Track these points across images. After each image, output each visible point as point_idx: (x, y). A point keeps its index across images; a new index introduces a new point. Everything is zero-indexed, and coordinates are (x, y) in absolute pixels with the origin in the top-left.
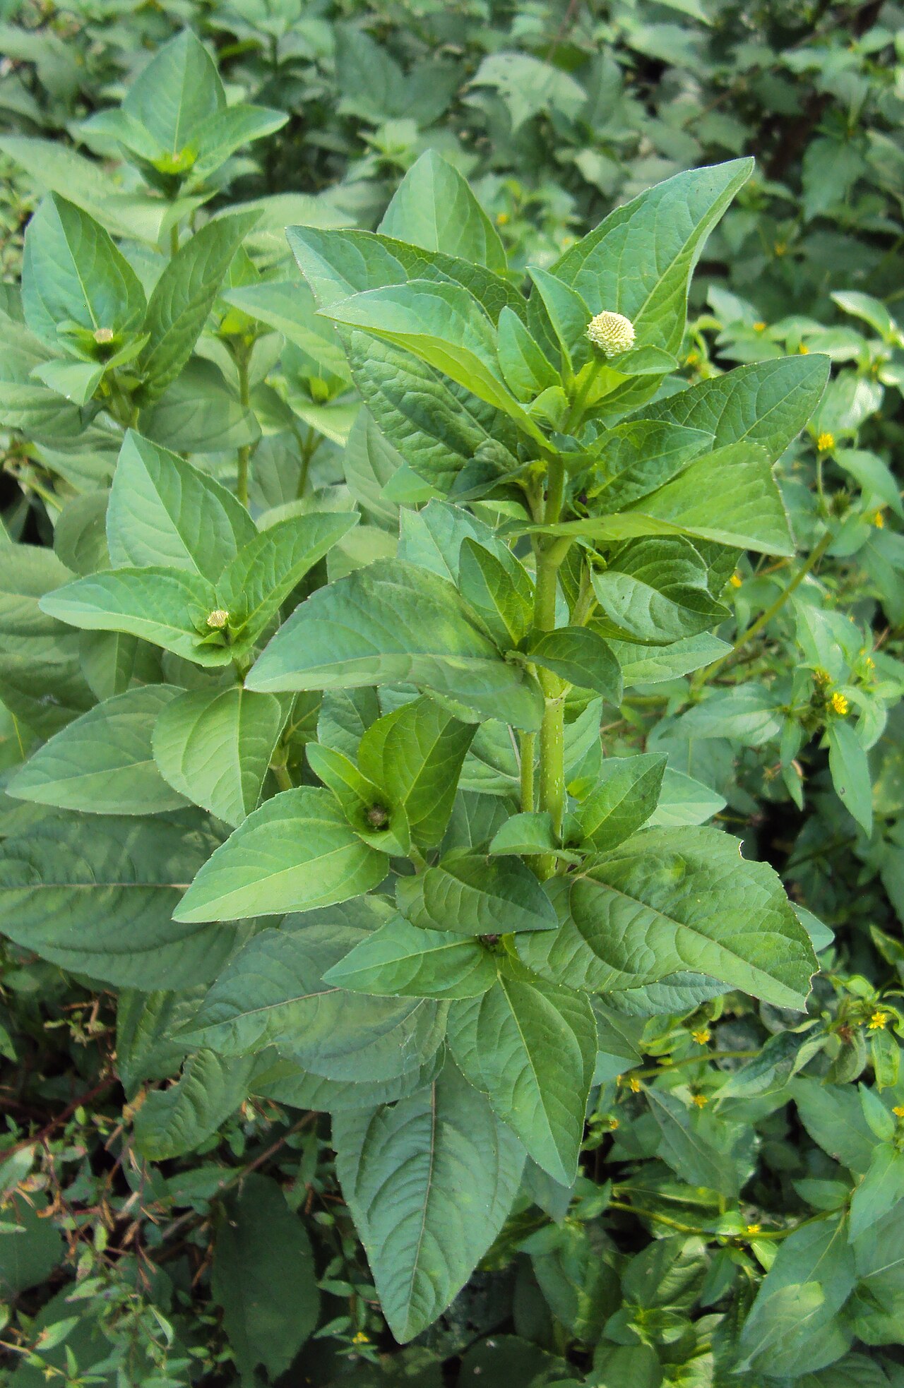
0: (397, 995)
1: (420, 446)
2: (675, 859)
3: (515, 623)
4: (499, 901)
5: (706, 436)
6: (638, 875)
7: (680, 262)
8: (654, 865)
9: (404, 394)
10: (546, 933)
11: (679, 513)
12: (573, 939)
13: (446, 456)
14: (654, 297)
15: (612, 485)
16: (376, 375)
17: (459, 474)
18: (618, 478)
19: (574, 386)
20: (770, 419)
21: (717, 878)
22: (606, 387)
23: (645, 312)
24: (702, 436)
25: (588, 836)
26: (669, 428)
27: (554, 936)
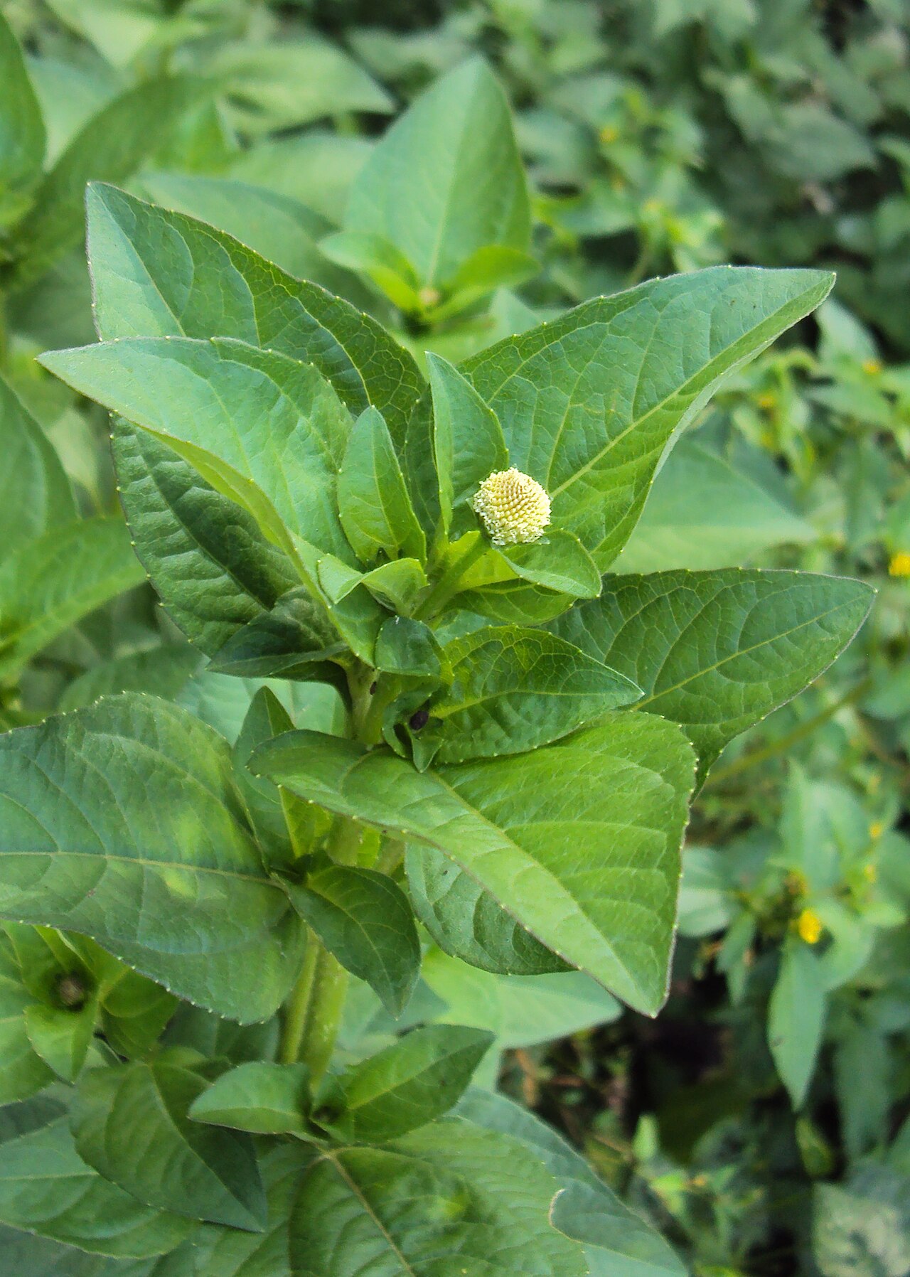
0: (33, 1231)
1: (190, 573)
2: (459, 1188)
3: (301, 829)
4: (200, 1162)
5: (631, 687)
6: (400, 1191)
7: (670, 407)
8: (427, 1186)
9: (187, 489)
10: (244, 1236)
11: (535, 818)
12: (276, 1260)
13: (228, 598)
14: (615, 449)
15: (471, 710)
16: (150, 449)
17: (239, 627)
18: (483, 704)
19: (446, 556)
20: (758, 657)
21: (502, 1246)
22: (492, 573)
23: (594, 468)
24: (625, 686)
25: (352, 1107)
26: (578, 658)
27: (252, 1244)
